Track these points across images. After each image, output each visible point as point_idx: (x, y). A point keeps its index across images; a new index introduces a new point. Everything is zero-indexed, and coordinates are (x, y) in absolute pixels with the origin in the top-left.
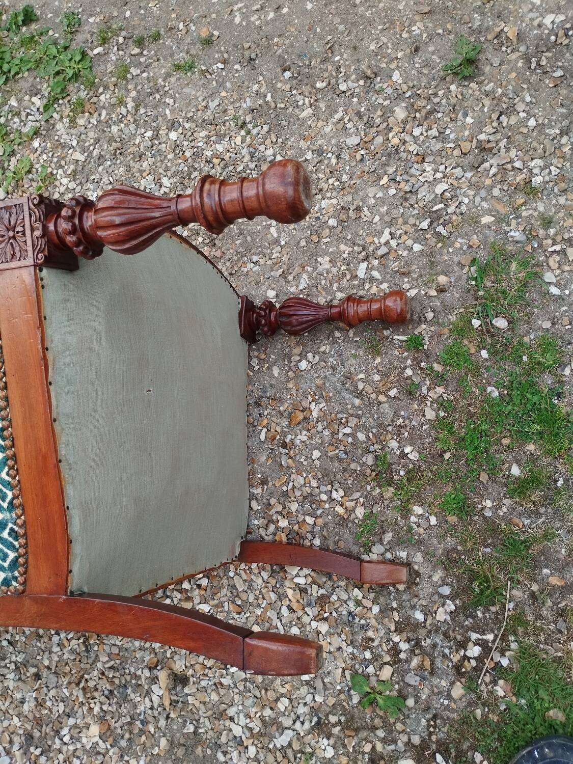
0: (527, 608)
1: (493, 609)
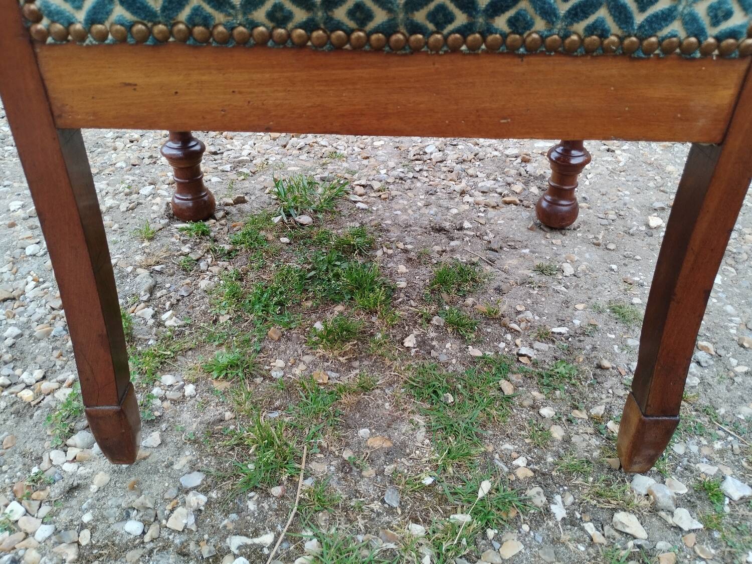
0: (334, 484)
1: (276, 491)
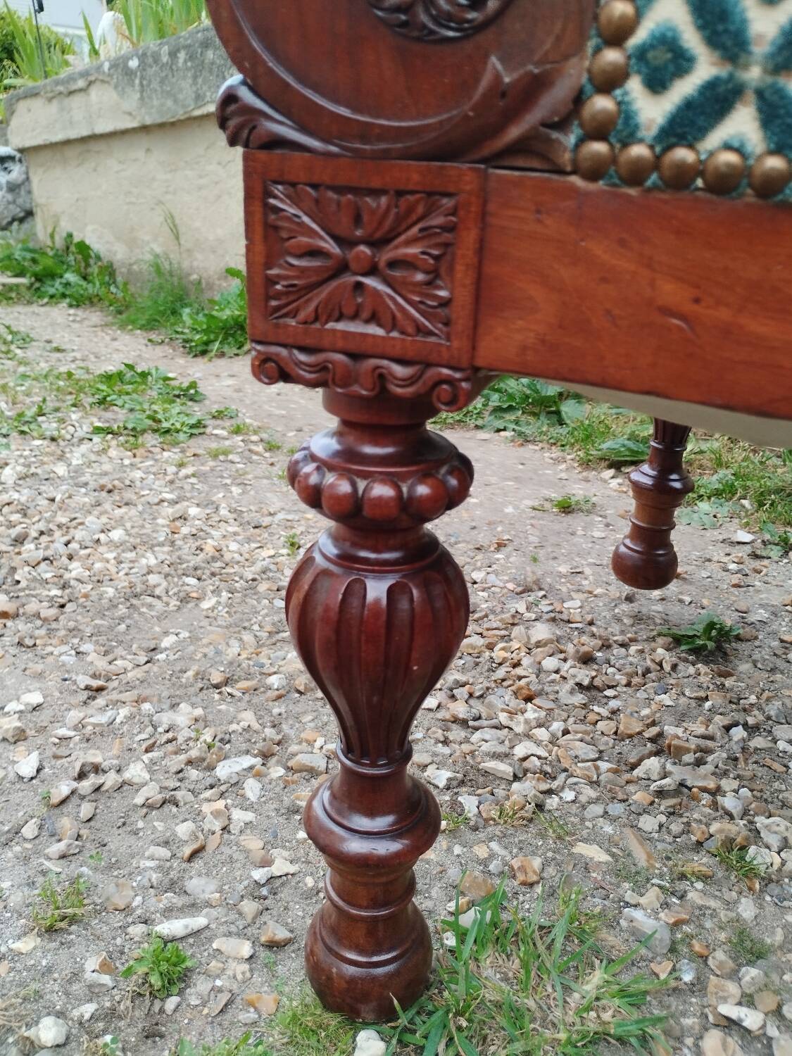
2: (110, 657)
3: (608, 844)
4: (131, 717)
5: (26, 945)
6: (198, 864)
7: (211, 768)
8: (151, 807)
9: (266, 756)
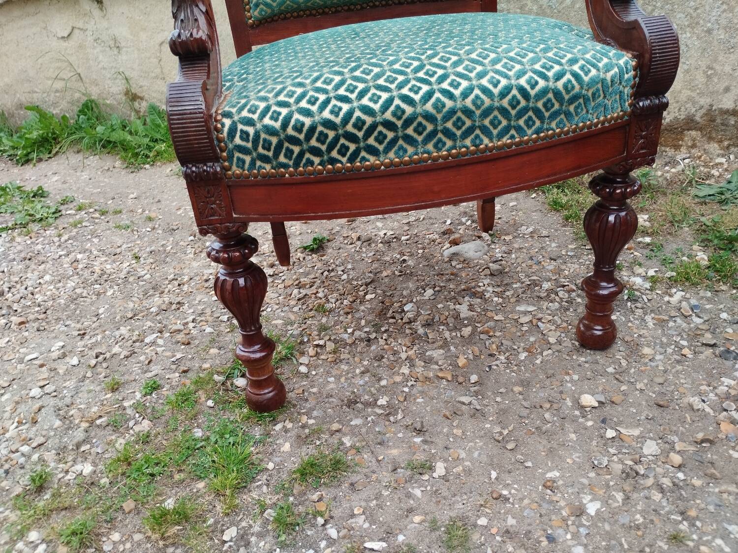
2: (81, 323)
3: (283, 318)
4: (103, 337)
5: (109, 396)
6: (152, 364)
7: (142, 341)
8: (127, 357)
9: (161, 332)
